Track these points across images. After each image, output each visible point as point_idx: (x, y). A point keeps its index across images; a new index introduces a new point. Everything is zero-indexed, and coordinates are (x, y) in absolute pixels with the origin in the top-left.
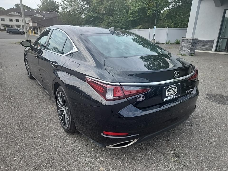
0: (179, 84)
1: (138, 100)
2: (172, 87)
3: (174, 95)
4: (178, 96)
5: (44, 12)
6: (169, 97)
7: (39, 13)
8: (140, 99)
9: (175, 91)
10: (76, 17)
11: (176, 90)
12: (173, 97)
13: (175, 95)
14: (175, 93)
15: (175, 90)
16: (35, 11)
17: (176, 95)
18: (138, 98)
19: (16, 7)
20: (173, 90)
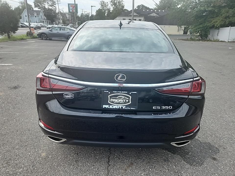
0: (136, 93)
1: (65, 97)
2: (122, 94)
3: (124, 106)
4: (131, 108)
5: (159, 11)
6: (113, 105)
7: (155, 12)
8: (67, 96)
9: (127, 101)
10: (186, 13)
11: (129, 99)
12: (120, 106)
14: (125, 103)
15: (127, 99)
16: (152, 11)
17: (127, 106)
18: (64, 95)
19: (137, 8)
20: (123, 98)
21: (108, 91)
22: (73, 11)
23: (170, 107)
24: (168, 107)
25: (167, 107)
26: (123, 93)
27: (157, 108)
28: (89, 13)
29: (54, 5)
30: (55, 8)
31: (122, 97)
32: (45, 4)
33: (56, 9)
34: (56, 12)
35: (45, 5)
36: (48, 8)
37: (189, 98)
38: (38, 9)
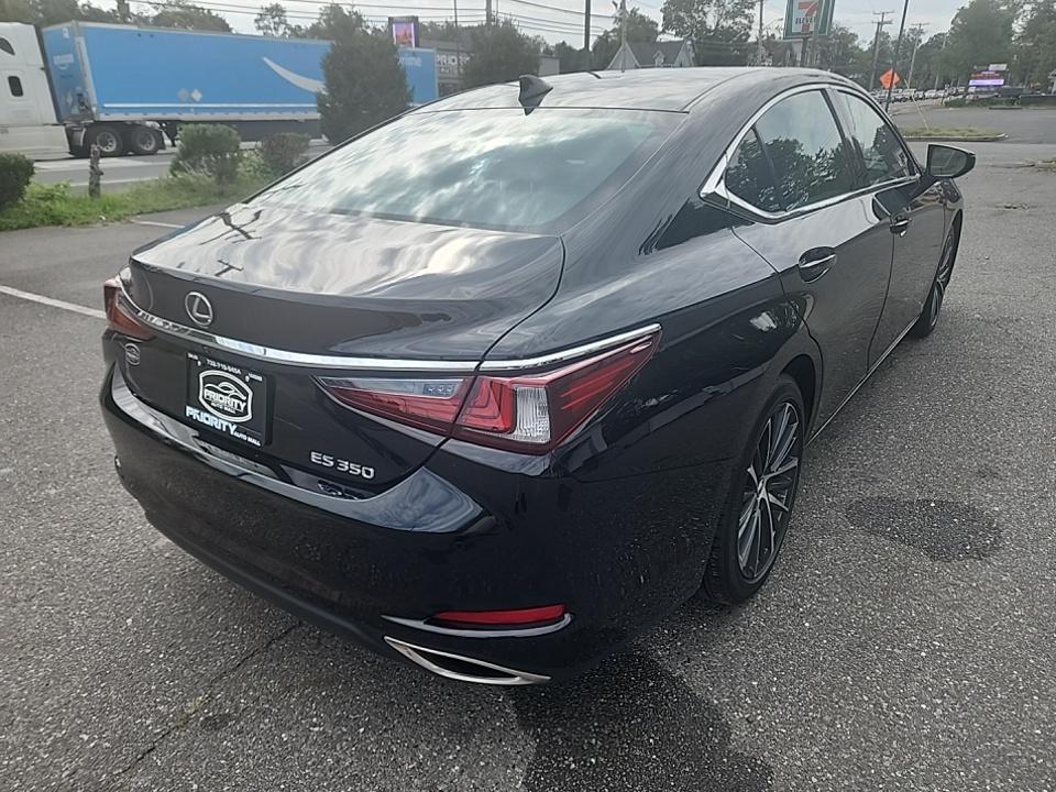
0: (260, 378)
2: (229, 376)
3: (233, 423)
4: (250, 440)
6: (208, 412)
9: (243, 405)
11: (246, 401)
12: (225, 423)
13: (236, 423)
14: (238, 414)
15: (242, 401)
17: (240, 428)
20: (232, 393)
21: (196, 357)
22: (806, 27)
23: (368, 473)
24: (361, 469)
25: (356, 470)
26: (231, 373)
27: (322, 460)
28: (918, 27)
29: (747, 11)
30: (746, 22)
31: (229, 389)
32: (706, 10)
33: (750, 28)
34: (750, 40)
35: (705, 14)
36: (718, 25)
37: (442, 450)
38: (677, 35)
